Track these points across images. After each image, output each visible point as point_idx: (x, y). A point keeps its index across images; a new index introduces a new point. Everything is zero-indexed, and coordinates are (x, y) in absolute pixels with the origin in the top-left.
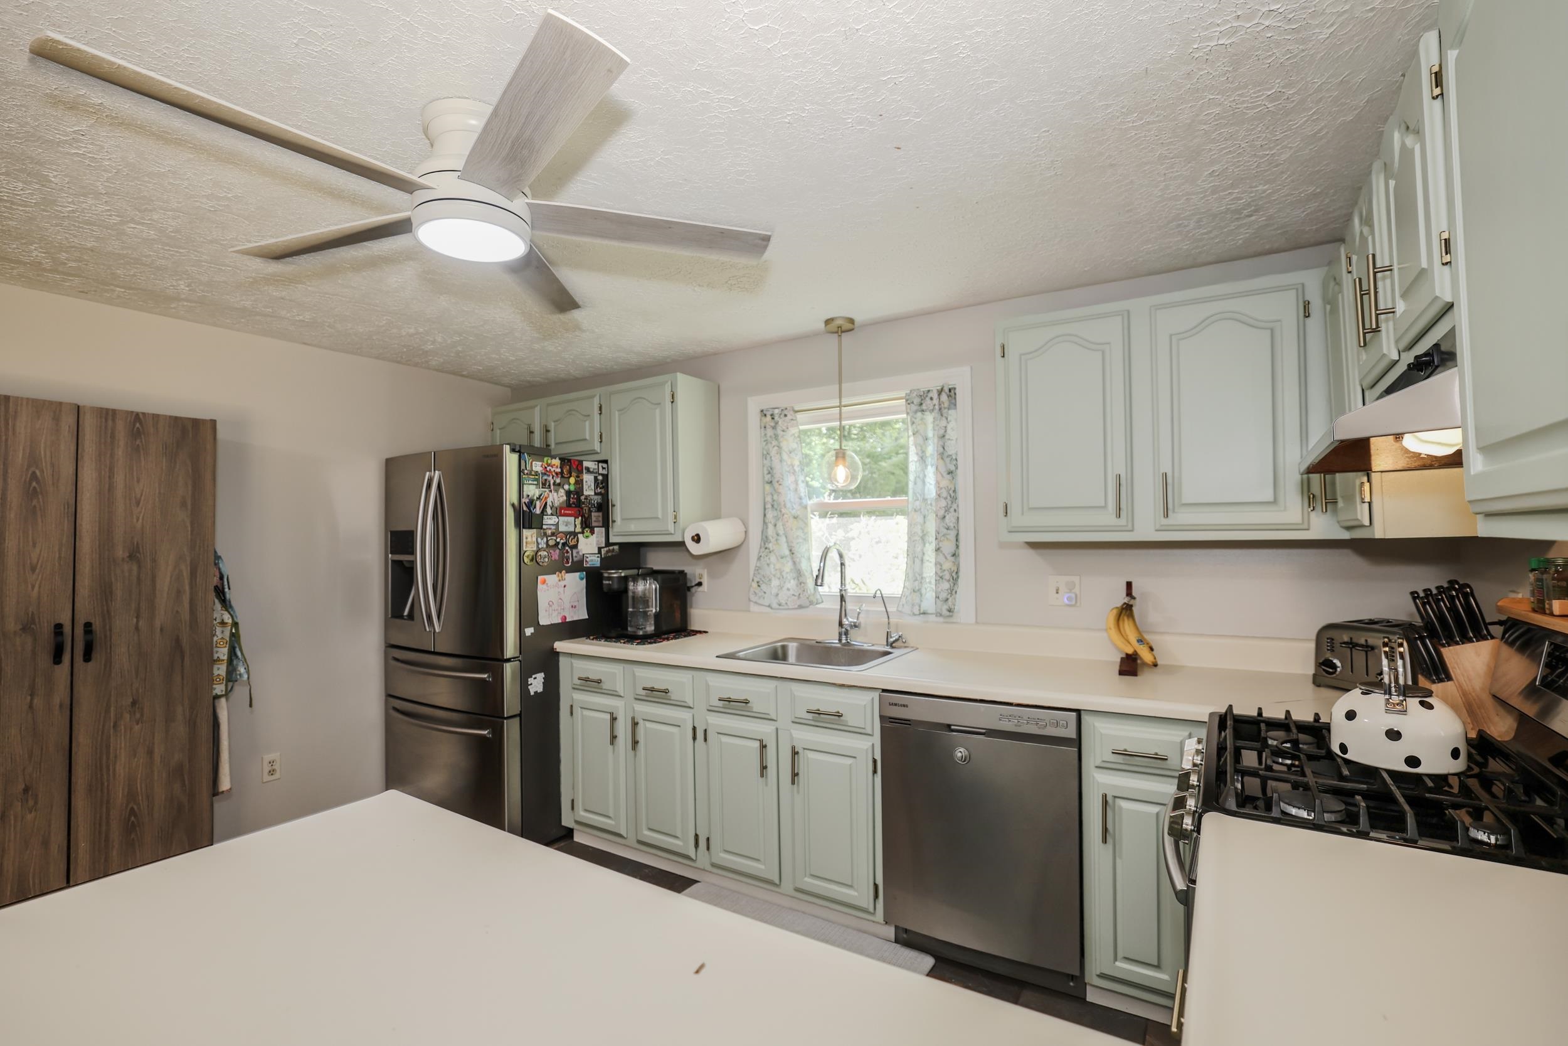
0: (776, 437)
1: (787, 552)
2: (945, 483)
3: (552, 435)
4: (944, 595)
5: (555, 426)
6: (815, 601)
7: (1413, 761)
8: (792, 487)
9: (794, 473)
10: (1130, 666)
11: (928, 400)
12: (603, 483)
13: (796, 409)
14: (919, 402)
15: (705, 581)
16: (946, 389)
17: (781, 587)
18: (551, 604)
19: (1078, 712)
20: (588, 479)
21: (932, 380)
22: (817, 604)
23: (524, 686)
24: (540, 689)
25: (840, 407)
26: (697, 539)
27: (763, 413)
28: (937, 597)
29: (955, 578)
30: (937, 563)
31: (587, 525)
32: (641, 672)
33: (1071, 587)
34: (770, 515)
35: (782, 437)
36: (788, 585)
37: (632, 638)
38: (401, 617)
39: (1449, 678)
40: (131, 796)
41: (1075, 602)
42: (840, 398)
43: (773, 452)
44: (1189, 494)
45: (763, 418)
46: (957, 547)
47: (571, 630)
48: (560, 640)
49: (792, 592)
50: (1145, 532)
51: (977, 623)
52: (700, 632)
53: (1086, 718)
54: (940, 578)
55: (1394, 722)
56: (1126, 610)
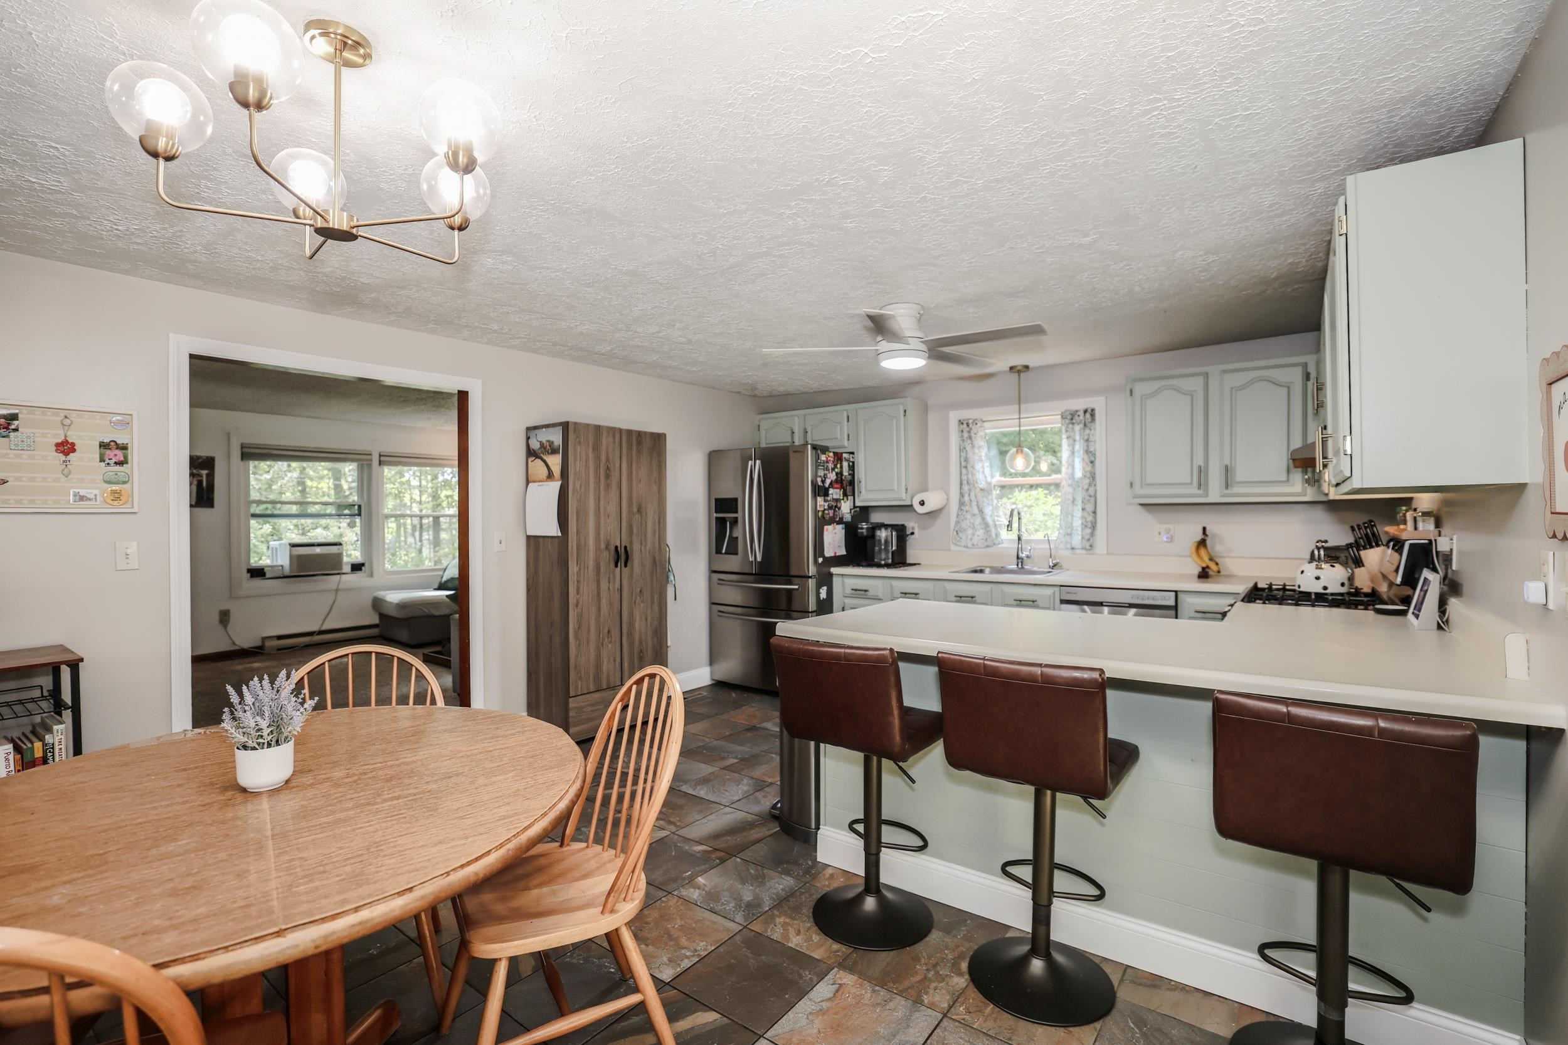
0: (970, 438)
1: (976, 511)
2: (1089, 468)
3: (809, 434)
4: (1087, 537)
5: (812, 429)
6: (997, 543)
7: (1325, 588)
8: (981, 470)
9: (982, 461)
10: (1204, 575)
11: (1076, 417)
12: (852, 468)
13: (984, 419)
14: (1070, 417)
15: (916, 531)
16: (1089, 411)
17: (973, 534)
18: (830, 544)
19: (1176, 592)
20: (845, 464)
21: (1079, 404)
22: (999, 544)
23: (818, 593)
24: (825, 597)
25: (1019, 418)
26: (922, 503)
27: (961, 422)
28: (1083, 538)
29: (1094, 527)
30: (1083, 517)
31: (845, 495)
32: (895, 583)
33: (1168, 531)
34: (966, 488)
35: (975, 438)
36: (978, 533)
37: (879, 566)
38: (721, 553)
39: (1363, 566)
40: (641, 642)
41: (1171, 540)
42: (1020, 413)
43: (968, 447)
44: (1240, 475)
45: (961, 426)
46: (1095, 508)
47: (839, 561)
48: (834, 567)
49: (980, 537)
50: (1214, 497)
51: (1108, 554)
52: (915, 564)
53: (1180, 595)
54: (1084, 526)
55: (1318, 573)
56: (1202, 543)
